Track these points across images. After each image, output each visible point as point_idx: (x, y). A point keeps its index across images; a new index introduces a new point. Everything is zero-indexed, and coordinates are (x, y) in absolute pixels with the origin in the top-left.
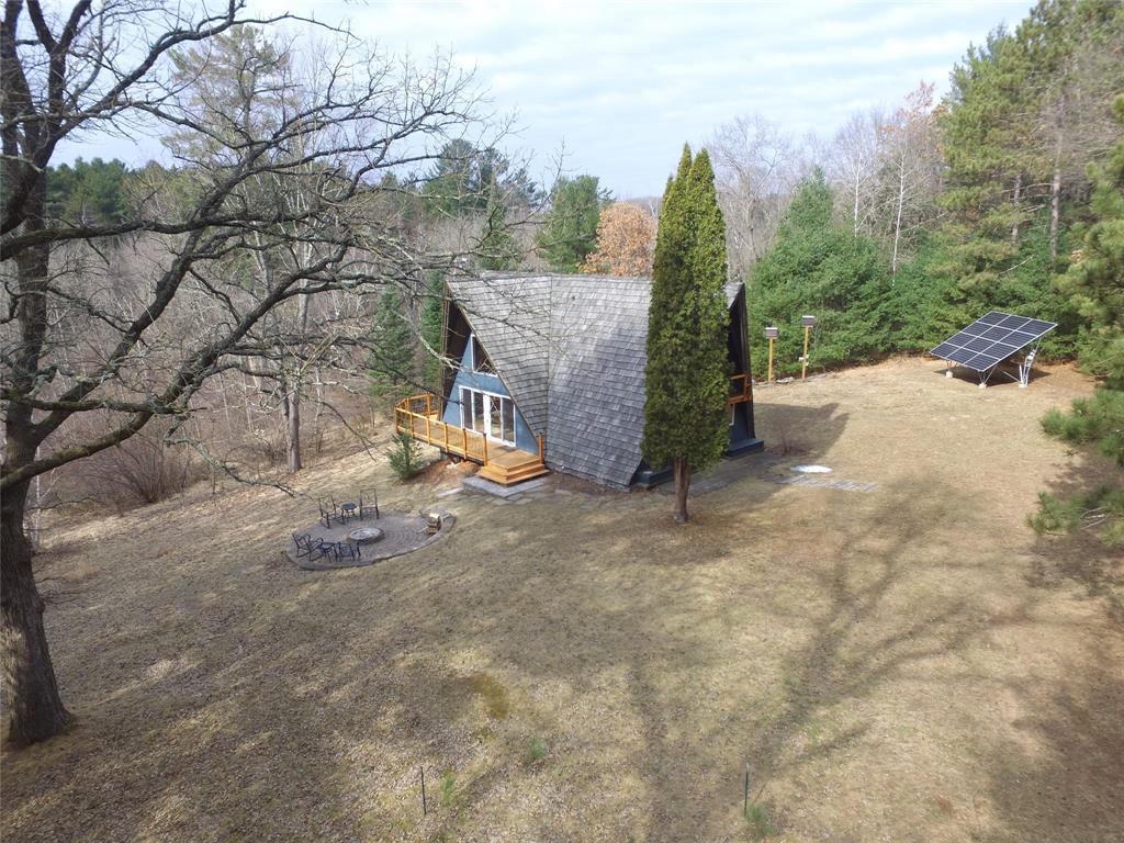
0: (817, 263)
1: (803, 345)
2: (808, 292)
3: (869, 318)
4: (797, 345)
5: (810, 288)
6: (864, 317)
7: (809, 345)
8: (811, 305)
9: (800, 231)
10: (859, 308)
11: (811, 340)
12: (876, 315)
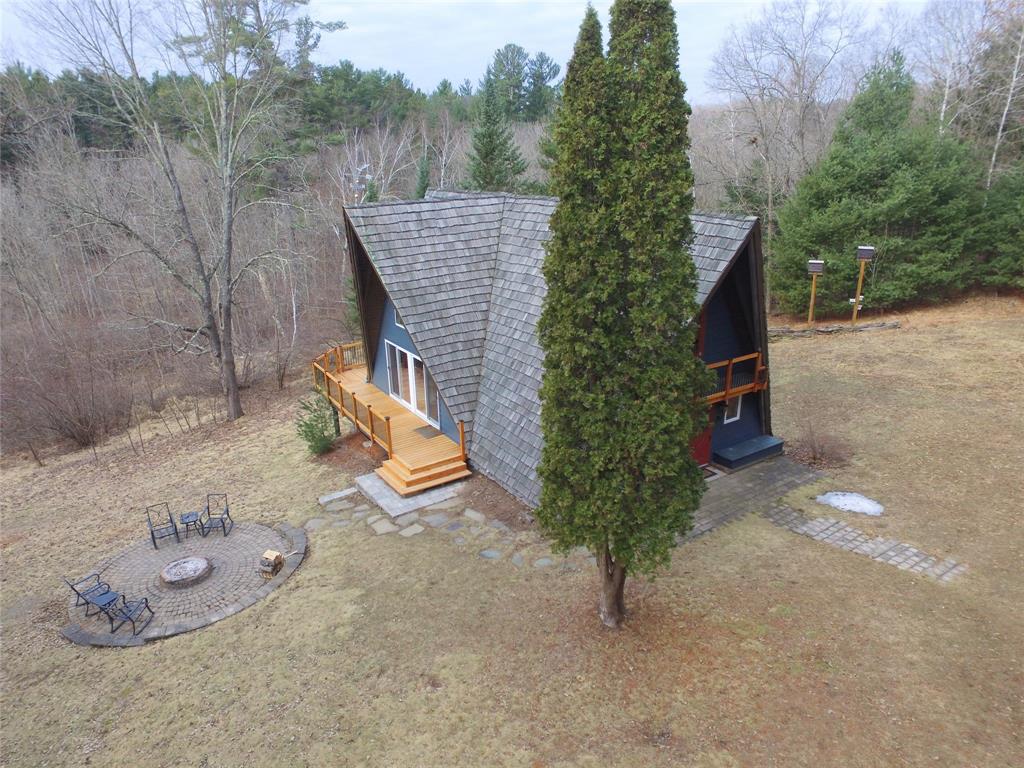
0: (884, 176)
1: (857, 280)
2: (869, 213)
3: (949, 247)
4: (849, 279)
5: (873, 209)
6: (943, 247)
7: (864, 280)
8: (871, 231)
9: (864, 134)
10: (934, 234)
11: (868, 274)
12: (959, 243)
